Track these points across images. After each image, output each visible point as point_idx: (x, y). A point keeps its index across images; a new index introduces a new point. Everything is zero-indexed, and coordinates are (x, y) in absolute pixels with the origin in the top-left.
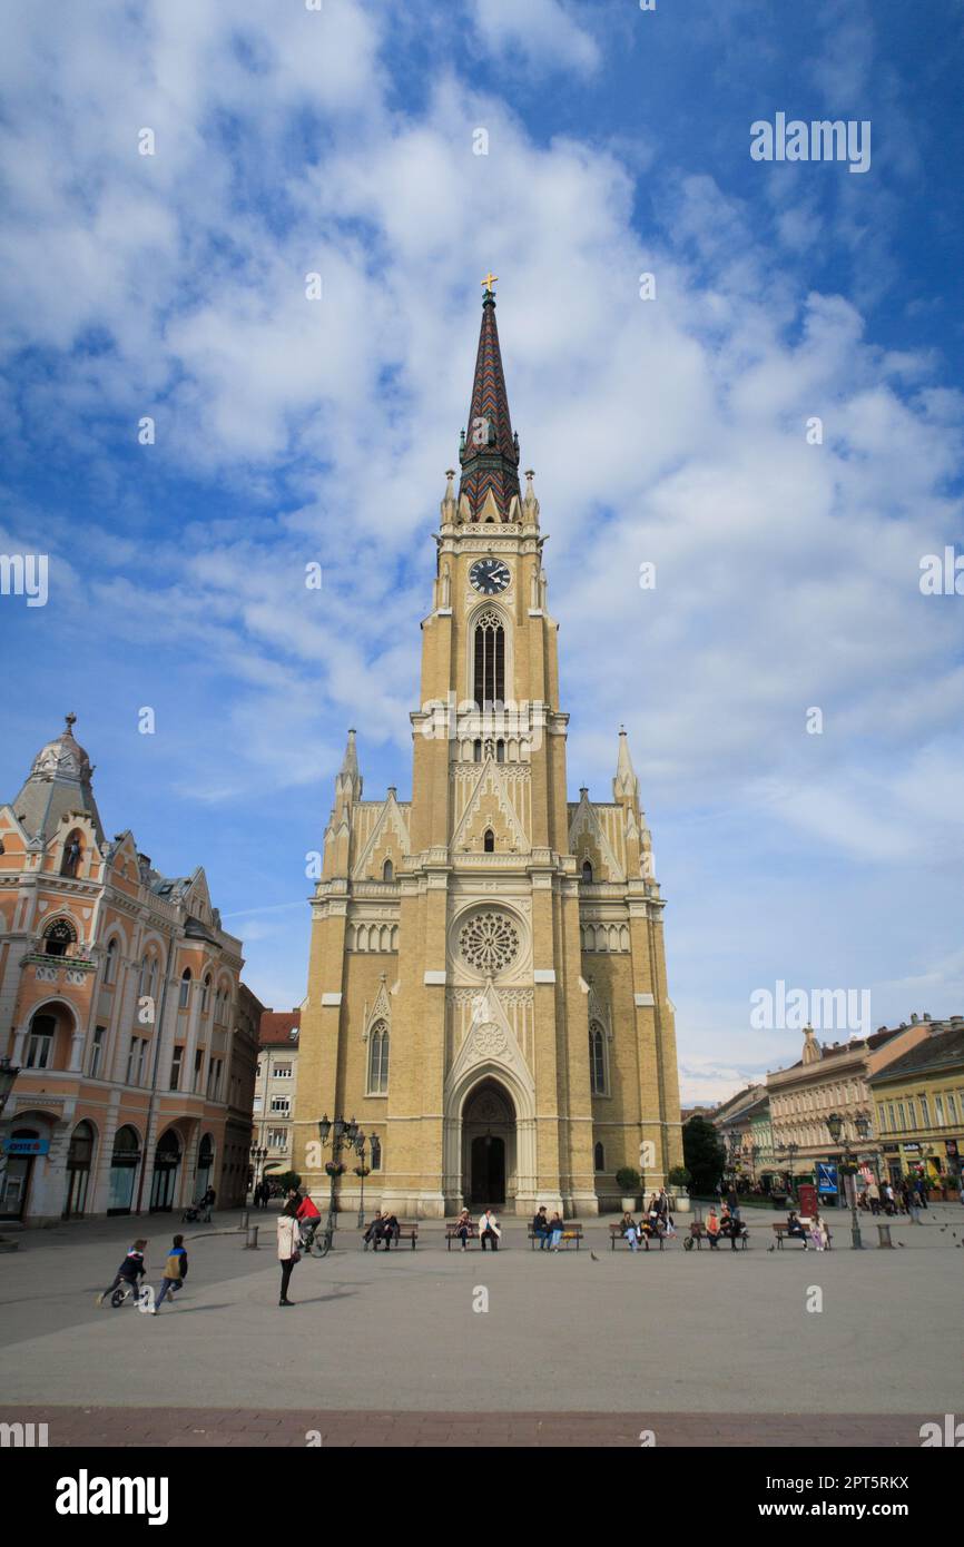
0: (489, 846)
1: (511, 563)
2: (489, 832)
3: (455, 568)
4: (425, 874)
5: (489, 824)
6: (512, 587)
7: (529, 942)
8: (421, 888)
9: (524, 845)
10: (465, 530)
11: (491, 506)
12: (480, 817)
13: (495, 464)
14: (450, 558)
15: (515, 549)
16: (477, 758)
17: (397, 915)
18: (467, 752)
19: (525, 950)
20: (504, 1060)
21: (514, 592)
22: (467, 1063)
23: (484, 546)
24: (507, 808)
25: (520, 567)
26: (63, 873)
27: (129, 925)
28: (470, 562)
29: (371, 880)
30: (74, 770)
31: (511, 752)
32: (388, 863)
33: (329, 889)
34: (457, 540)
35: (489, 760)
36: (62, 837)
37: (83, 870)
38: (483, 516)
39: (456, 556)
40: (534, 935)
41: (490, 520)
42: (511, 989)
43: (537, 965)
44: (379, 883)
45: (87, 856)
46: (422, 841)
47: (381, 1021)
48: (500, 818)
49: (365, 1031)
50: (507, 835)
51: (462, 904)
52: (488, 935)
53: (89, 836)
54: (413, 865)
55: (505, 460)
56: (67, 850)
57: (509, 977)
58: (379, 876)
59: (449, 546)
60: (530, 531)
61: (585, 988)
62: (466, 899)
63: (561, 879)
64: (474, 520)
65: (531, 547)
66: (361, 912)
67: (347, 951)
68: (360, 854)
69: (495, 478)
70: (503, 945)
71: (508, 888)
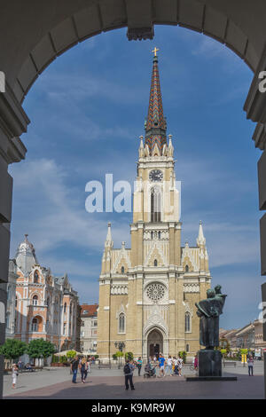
0: (156, 265)
1: (164, 171)
2: (156, 260)
3: (144, 173)
4: (136, 274)
5: (156, 258)
6: (164, 179)
7: (168, 292)
8: (134, 278)
9: (166, 264)
10: (147, 160)
11: (156, 149)
12: (152, 256)
13: (158, 132)
14: (142, 170)
15: (165, 166)
16: (152, 237)
17: (127, 283)
18: (149, 236)
19: (166, 294)
20: (160, 324)
23: (154, 166)
24: (161, 253)
25: (166, 172)
26: (35, 282)
27: (51, 293)
28: (149, 171)
29: (117, 273)
30: (30, 251)
31: (163, 235)
32: (123, 268)
33: (104, 276)
34: (145, 163)
35: (156, 238)
36: (33, 272)
37: (40, 281)
38: (154, 152)
39: (144, 169)
41: (156, 154)
42: (162, 305)
43: (170, 298)
44: (120, 274)
45: (40, 277)
46: (135, 264)
47: (122, 314)
48: (159, 256)
49: (117, 316)
50: (161, 261)
51: (146, 283)
52: (155, 290)
53: (40, 271)
54: (131, 271)
55: (162, 130)
57: (161, 302)
58: (120, 272)
59: (142, 166)
60: (170, 159)
61: (184, 304)
62: (149, 279)
63: (178, 274)
64: (151, 155)
65: (171, 165)
66: (114, 283)
67: (111, 294)
68: (113, 265)
69: (158, 138)
70: (160, 293)
71: (161, 277)
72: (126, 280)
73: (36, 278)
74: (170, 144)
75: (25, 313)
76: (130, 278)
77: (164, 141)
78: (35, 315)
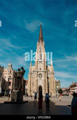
0: (40, 69)
9: (43, 69)
10: (39, 45)
11: (41, 43)
13: (41, 39)
14: (37, 47)
16: (40, 63)
17: (34, 74)
19: (43, 77)
20: (41, 85)
25: (43, 48)
28: (39, 48)
30: (11, 66)
31: (42, 62)
42: (42, 80)
46: (36, 69)
48: (41, 67)
51: (38, 74)
53: (12, 70)
54: (35, 71)
61: (47, 80)
62: (39, 73)
65: (44, 46)
66: (32, 74)
67: (31, 77)
68: (32, 70)
69: (41, 41)
70: (41, 77)
71: (42, 73)
73: (11, 72)
74: (44, 42)
75: (7, 81)
76: (35, 73)
77: (42, 41)
78: (10, 81)
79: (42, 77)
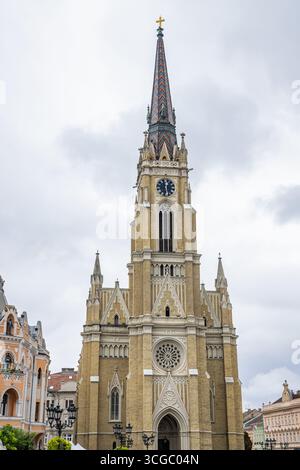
0: (168, 314)
1: (175, 181)
2: (167, 308)
3: (150, 182)
5: (167, 304)
6: (176, 193)
7: (185, 356)
8: (139, 332)
9: (182, 314)
10: (154, 164)
11: (164, 150)
12: (164, 301)
13: (166, 128)
15: (177, 174)
16: (162, 274)
17: (127, 341)
18: (157, 271)
19: (184, 360)
20: (176, 407)
21: (177, 196)
22: (161, 408)
23: (163, 173)
24: (175, 298)
25: (180, 182)
26: (7, 334)
28: (157, 180)
29: (109, 325)
31: (177, 272)
32: (116, 317)
33: (91, 328)
34: (151, 168)
35: (167, 274)
37: (14, 332)
38: (162, 156)
39: (150, 176)
40: (188, 354)
41: (164, 158)
42: (178, 377)
43: (190, 366)
44: (113, 326)
45: (15, 325)
47: (115, 388)
48: (172, 301)
49: (109, 393)
50: (175, 309)
51: (156, 340)
52: (167, 353)
54: (133, 322)
55: (170, 126)
56: (8, 324)
57: (177, 372)
58: (113, 323)
59: (147, 172)
60: (183, 165)
61: (208, 377)
63: (199, 329)
64: (158, 158)
65: (184, 174)
67: (100, 358)
68: (103, 312)
70: (174, 357)
71: (177, 333)
72: (125, 335)
76: (132, 333)
77: (174, 141)
79: (176, 357)
